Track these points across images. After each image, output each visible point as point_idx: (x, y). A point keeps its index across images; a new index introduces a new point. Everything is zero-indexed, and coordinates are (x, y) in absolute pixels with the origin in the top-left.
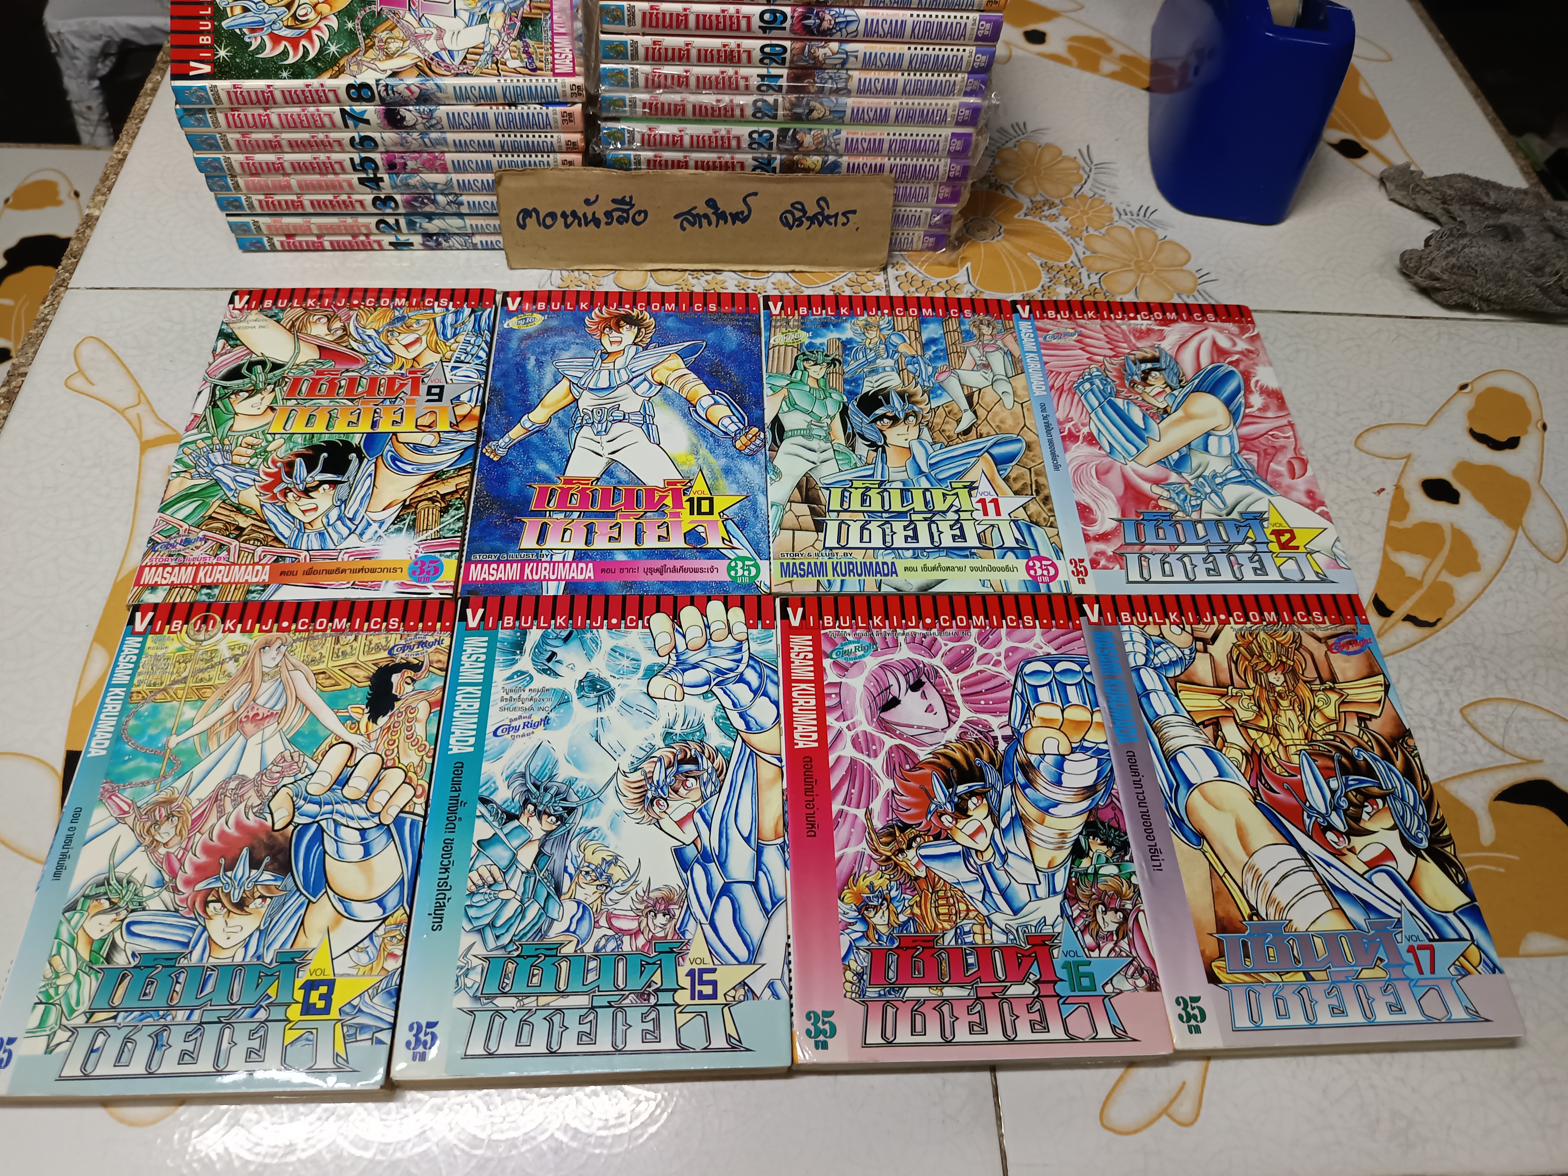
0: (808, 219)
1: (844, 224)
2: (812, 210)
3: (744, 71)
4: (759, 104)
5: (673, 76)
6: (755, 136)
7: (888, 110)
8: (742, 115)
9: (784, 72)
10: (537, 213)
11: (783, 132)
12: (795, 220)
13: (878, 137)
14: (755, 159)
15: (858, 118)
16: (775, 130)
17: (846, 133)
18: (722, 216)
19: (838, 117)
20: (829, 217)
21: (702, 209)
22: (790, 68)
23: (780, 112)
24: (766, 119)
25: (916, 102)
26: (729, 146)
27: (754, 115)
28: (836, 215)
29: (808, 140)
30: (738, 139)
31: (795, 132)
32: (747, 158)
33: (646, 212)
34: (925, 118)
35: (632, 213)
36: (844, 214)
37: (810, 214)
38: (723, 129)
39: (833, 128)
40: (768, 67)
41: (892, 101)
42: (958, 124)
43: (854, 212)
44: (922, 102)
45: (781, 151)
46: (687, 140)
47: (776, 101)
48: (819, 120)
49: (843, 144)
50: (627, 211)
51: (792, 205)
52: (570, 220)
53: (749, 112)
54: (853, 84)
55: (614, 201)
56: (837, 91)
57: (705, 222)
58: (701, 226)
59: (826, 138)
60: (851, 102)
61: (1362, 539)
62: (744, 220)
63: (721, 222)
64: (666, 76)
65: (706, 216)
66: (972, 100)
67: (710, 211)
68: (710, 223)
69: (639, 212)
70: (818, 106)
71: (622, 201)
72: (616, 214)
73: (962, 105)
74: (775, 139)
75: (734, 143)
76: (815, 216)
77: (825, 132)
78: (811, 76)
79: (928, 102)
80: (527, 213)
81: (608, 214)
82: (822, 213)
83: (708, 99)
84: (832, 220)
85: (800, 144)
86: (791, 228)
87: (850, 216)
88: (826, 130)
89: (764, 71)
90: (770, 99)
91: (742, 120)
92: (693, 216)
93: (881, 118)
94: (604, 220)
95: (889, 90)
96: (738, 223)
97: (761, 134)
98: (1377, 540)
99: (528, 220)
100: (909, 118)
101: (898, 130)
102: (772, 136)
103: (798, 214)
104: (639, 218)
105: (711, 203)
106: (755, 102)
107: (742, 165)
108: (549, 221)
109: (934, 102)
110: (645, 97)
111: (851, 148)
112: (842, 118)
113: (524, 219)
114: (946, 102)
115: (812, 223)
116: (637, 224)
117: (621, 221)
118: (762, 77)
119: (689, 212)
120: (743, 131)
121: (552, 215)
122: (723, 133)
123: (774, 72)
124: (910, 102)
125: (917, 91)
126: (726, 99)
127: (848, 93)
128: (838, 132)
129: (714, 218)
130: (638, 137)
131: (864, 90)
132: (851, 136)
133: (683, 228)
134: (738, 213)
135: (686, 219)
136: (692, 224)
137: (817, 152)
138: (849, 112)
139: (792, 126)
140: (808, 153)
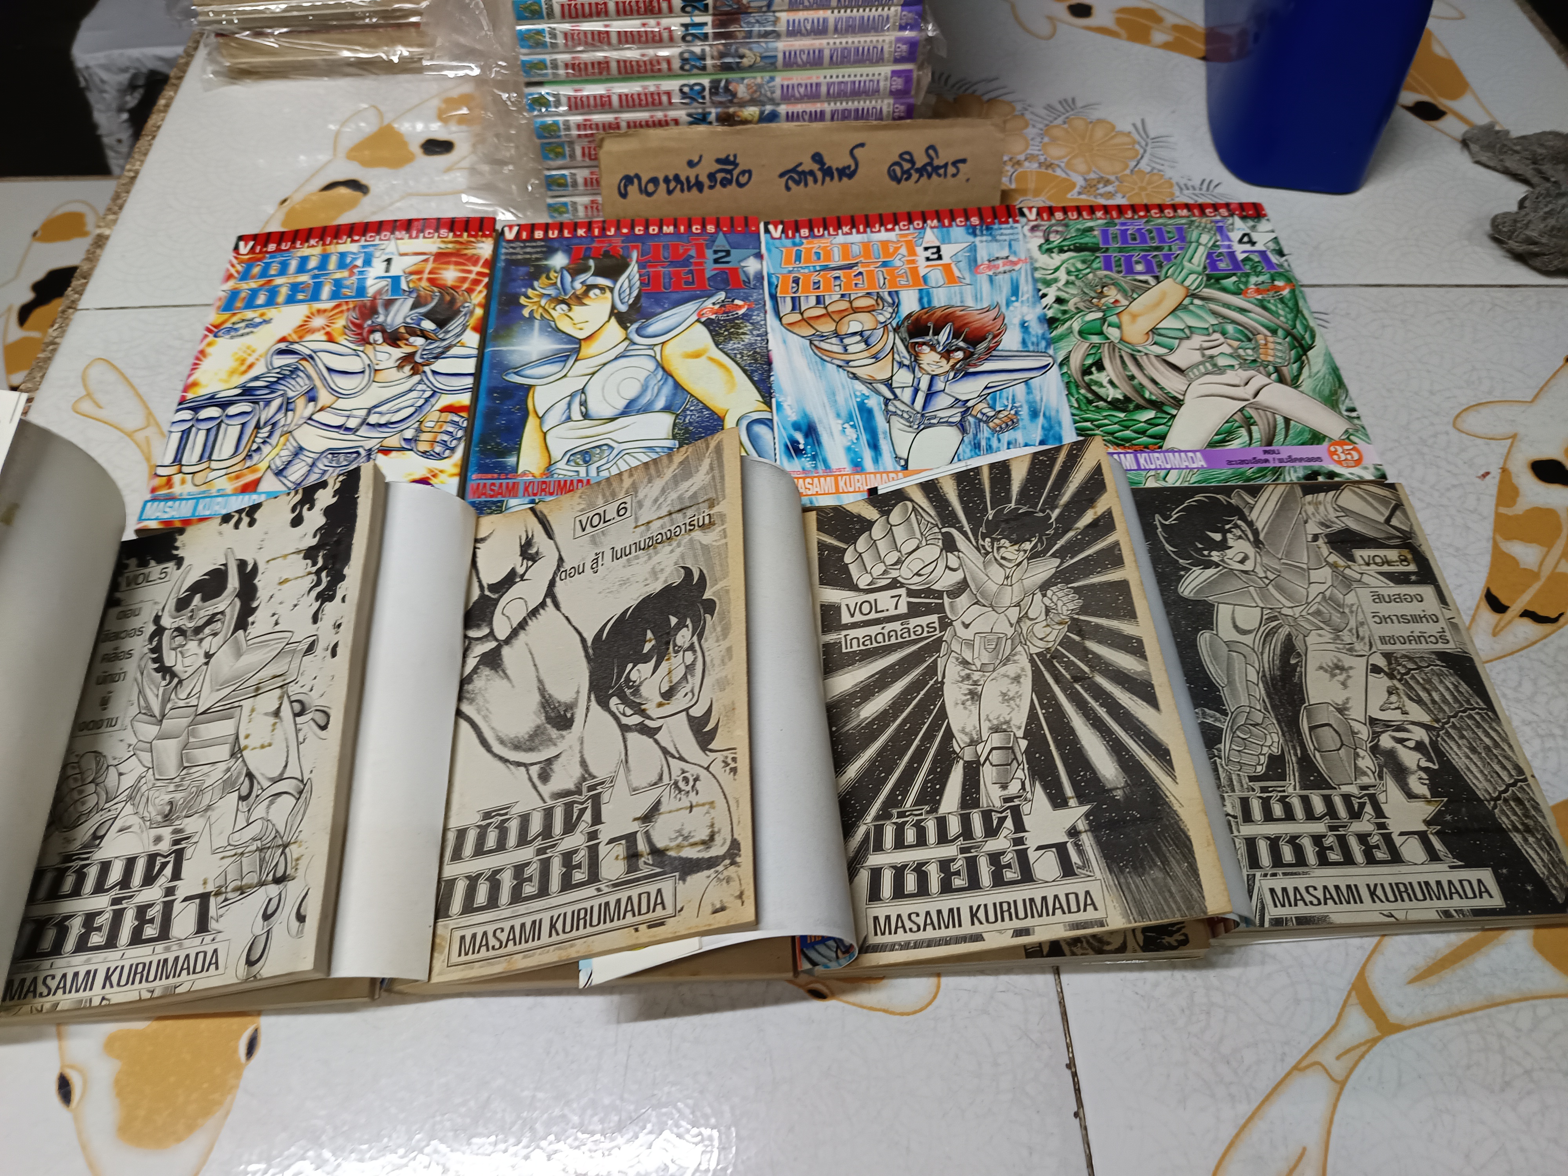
0: (917, 170)
1: (954, 175)
2: (921, 160)
3: (665, 22)
4: (686, 55)
5: (593, 32)
6: (686, 90)
7: (821, 51)
8: (670, 69)
9: (708, 19)
10: (639, 180)
11: (715, 85)
12: (903, 173)
13: (814, 80)
14: (689, 115)
15: (791, 62)
16: (706, 82)
17: (781, 79)
18: (828, 172)
19: (769, 63)
20: (939, 167)
21: (809, 165)
22: (714, 15)
23: (709, 62)
24: (695, 71)
25: (850, 40)
26: (660, 103)
27: (682, 68)
28: (946, 165)
29: (742, 91)
30: (669, 94)
31: (728, 82)
32: (681, 114)
33: (750, 172)
34: (863, 58)
35: (735, 173)
36: (954, 164)
37: (919, 165)
38: (651, 85)
39: (767, 75)
40: (690, 14)
41: (824, 42)
42: (897, 61)
43: (964, 161)
44: (856, 40)
45: (715, 104)
46: (615, 100)
47: (703, 51)
48: (751, 68)
49: (778, 93)
50: (731, 172)
51: (900, 156)
52: (672, 185)
53: (676, 64)
54: (782, 27)
55: (718, 161)
56: (766, 34)
57: (810, 179)
58: (806, 185)
59: (760, 86)
60: (782, 46)
61: (1468, 528)
62: (851, 176)
63: (828, 179)
64: (585, 32)
65: (811, 173)
66: (907, 33)
67: (815, 167)
68: (815, 181)
69: (743, 172)
70: (747, 52)
71: (726, 161)
72: (719, 176)
73: (899, 40)
74: (707, 93)
75: (665, 99)
76: (924, 167)
77: (759, 80)
78: (736, 21)
79: (862, 39)
80: (628, 180)
81: (712, 176)
82: (930, 164)
83: (632, 54)
84: (942, 171)
85: (734, 95)
86: (899, 182)
87: (960, 165)
88: (760, 78)
89: (687, 20)
90: (697, 50)
91: (670, 74)
92: (798, 173)
93: (815, 61)
94: (707, 183)
95: (820, 30)
96: (845, 179)
97: (691, 87)
98: (1486, 528)
99: (630, 188)
100: (842, 59)
101: (834, 72)
102: (704, 89)
103: (907, 166)
104: (743, 179)
105: (817, 158)
106: (681, 54)
107: (677, 123)
108: (651, 188)
109: (868, 39)
110: (566, 57)
111: (788, 96)
112: (773, 64)
113: (625, 187)
114: (881, 39)
115: (921, 175)
116: (741, 185)
117: (725, 183)
118: (686, 26)
119: (794, 170)
120: (673, 85)
121: (655, 181)
122: (652, 89)
123: (697, 20)
124: (844, 41)
125: (849, 28)
126: (651, 52)
127: (777, 35)
128: (772, 79)
129: (819, 175)
130: (564, 100)
131: (794, 32)
132: (786, 83)
133: (788, 188)
134: (844, 168)
135: (791, 178)
136: (797, 183)
137: (753, 102)
138: (780, 56)
139: (724, 77)
140: (743, 104)
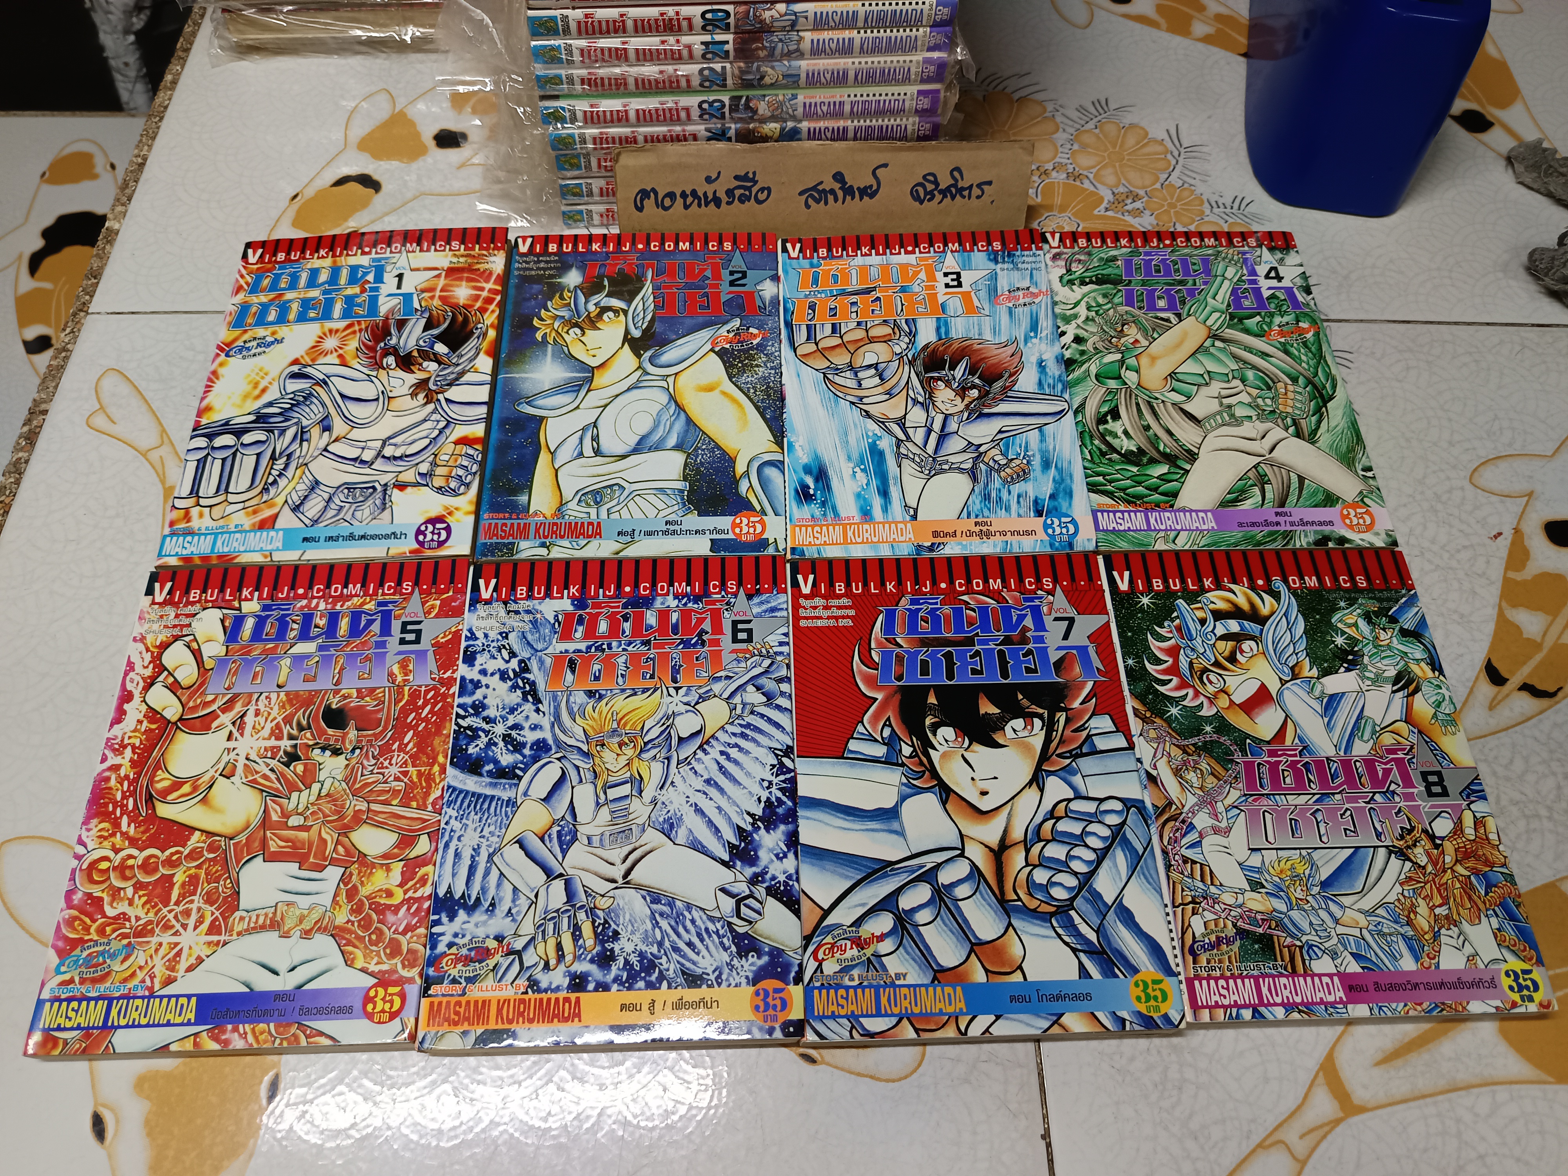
0: (940, 192)
1: (978, 197)
2: (945, 181)
3: (685, 40)
4: (706, 73)
5: (610, 49)
6: (705, 106)
8: (689, 85)
9: (729, 37)
10: (656, 194)
11: (735, 99)
12: (926, 193)
13: (838, 99)
14: (707, 130)
15: (814, 81)
16: (726, 98)
17: (802, 97)
18: (849, 191)
19: (792, 81)
20: (963, 189)
21: (829, 184)
23: (729, 79)
24: (715, 87)
25: (876, 60)
26: (679, 119)
27: (701, 84)
28: (970, 187)
29: (763, 108)
30: (687, 110)
31: (748, 99)
32: (700, 128)
33: (769, 189)
34: (887, 77)
35: (754, 190)
36: (979, 186)
37: (942, 186)
38: (669, 101)
39: (789, 93)
40: (711, 32)
41: (850, 61)
42: (924, 81)
43: (989, 183)
44: (882, 60)
45: (734, 120)
46: (632, 115)
47: (724, 68)
48: (772, 86)
50: (749, 189)
51: (924, 177)
52: (689, 200)
53: (696, 81)
54: (806, 46)
55: (737, 178)
56: (789, 54)
57: (831, 198)
58: (826, 203)
59: (781, 104)
60: (805, 65)
61: (1475, 592)
62: (872, 196)
63: (848, 198)
64: (602, 49)
65: (832, 192)
66: (935, 54)
67: (837, 186)
68: (836, 200)
69: (762, 190)
70: (770, 71)
71: (744, 178)
72: (738, 193)
73: (927, 61)
74: (726, 110)
75: (683, 114)
76: (948, 188)
77: (781, 98)
78: (758, 39)
79: (889, 60)
80: (644, 194)
81: (730, 193)
82: (955, 185)
83: (650, 71)
84: (966, 193)
85: (755, 111)
86: (921, 202)
87: (985, 187)
88: (781, 95)
89: (707, 38)
90: (718, 67)
91: (689, 90)
92: (819, 192)
93: (839, 80)
94: (724, 198)
95: (845, 49)
96: (866, 198)
97: (711, 104)
98: (1492, 594)
99: (646, 202)
100: (867, 78)
101: (858, 91)
102: (724, 106)
103: (930, 187)
104: (762, 197)
105: (839, 177)
106: (702, 70)
107: (695, 137)
108: (667, 202)
109: (895, 59)
110: (583, 72)
113: (642, 201)
114: (908, 58)
115: (945, 196)
116: (759, 202)
117: (743, 199)
118: (706, 44)
119: (814, 188)
120: (692, 101)
121: (671, 195)
122: (671, 105)
123: (718, 38)
124: (869, 60)
125: (876, 48)
126: (669, 69)
127: (801, 55)
128: (795, 97)
129: (840, 194)
130: (579, 114)
131: (818, 51)
132: (808, 101)
133: (808, 206)
134: (866, 188)
135: (811, 196)
136: (818, 201)
137: (773, 118)
138: (803, 76)
139: (744, 93)
140: (763, 121)
